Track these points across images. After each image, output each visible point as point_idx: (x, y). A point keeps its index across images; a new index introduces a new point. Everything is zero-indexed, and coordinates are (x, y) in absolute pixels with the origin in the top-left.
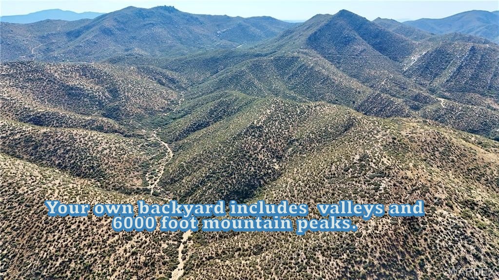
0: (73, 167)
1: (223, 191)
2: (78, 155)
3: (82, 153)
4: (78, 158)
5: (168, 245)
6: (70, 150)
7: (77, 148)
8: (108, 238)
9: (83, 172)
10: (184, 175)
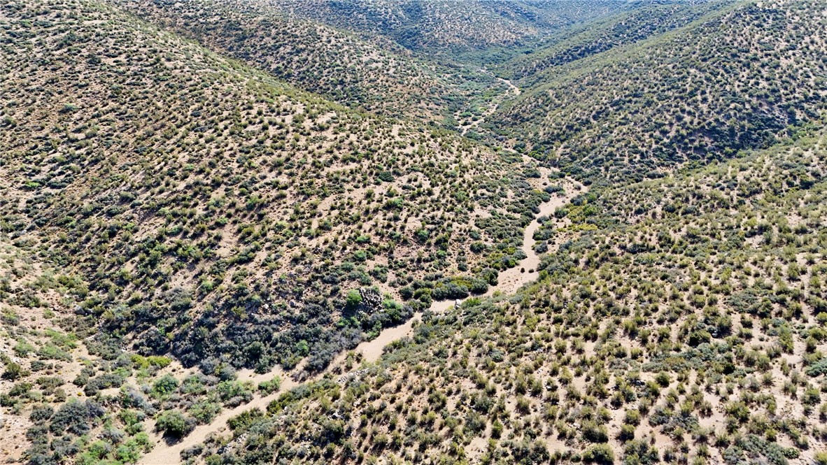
0: (302, 79)
1: (667, 128)
2: (318, 59)
3: (327, 58)
4: (317, 65)
5: (493, 214)
6: (303, 50)
7: (318, 50)
8: (331, 162)
9: (321, 88)
10: (548, 108)
